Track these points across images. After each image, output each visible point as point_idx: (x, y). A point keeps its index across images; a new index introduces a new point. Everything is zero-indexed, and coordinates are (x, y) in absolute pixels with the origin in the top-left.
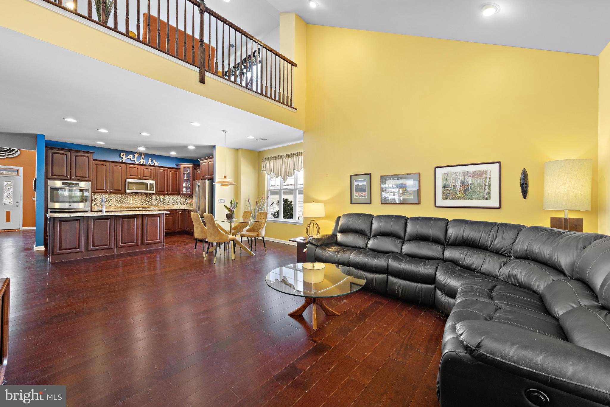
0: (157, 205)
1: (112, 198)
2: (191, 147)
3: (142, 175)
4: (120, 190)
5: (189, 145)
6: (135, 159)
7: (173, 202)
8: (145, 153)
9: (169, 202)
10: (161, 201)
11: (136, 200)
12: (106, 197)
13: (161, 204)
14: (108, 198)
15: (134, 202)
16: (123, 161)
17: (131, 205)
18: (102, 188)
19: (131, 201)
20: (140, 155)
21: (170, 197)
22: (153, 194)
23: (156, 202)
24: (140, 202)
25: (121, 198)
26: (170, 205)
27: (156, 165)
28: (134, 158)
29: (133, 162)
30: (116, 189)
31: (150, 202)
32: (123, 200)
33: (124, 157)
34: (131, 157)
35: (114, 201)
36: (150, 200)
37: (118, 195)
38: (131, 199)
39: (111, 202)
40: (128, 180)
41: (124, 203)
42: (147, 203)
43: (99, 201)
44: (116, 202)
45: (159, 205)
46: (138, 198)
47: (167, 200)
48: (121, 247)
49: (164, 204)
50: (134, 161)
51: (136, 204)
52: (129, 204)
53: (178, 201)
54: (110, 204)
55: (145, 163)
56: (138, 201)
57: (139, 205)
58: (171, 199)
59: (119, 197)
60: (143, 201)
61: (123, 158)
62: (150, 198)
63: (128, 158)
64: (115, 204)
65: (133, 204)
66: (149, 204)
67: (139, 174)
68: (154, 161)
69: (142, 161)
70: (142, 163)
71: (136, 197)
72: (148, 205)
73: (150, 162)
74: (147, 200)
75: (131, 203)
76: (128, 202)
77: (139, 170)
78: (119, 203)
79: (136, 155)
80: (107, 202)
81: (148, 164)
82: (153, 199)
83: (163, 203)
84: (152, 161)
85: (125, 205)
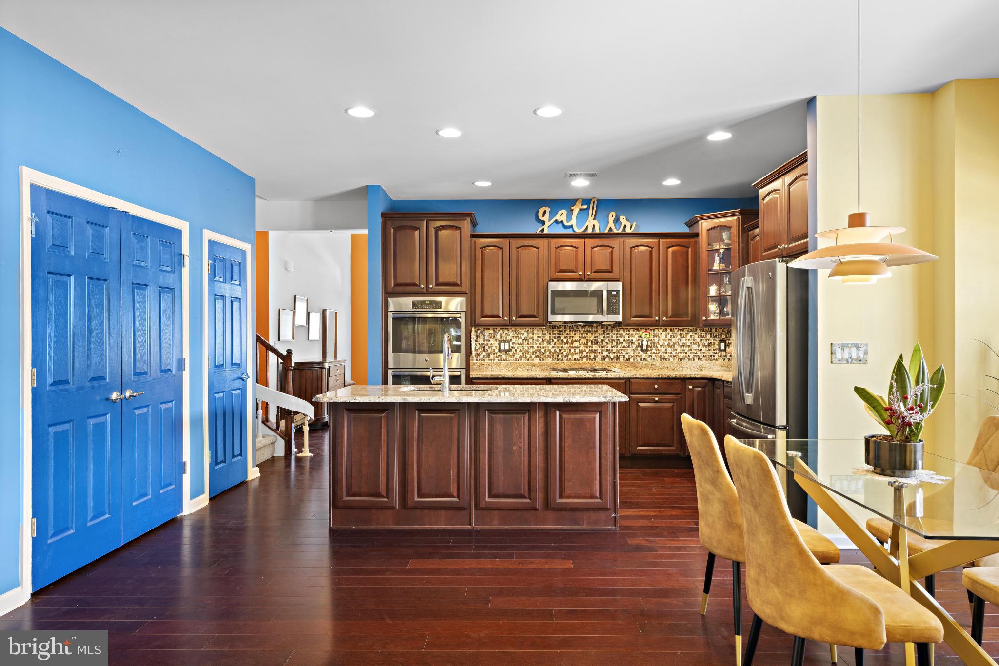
0: (632, 361)
1: (520, 341)
3: (588, 266)
4: (535, 317)
6: (573, 222)
7: (679, 350)
9: (669, 350)
10: (644, 348)
11: (576, 344)
12: (509, 338)
13: (644, 357)
14: (513, 341)
15: (572, 350)
16: (546, 231)
17: (565, 360)
18: (495, 314)
19: (565, 347)
20: (585, 207)
21: (671, 334)
22: (619, 324)
23: (629, 350)
24: (587, 350)
25: (540, 340)
26: (672, 360)
27: (628, 230)
28: (569, 218)
29: (570, 231)
30: (525, 313)
31: (614, 350)
32: (545, 344)
33: (546, 218)
34: (562, 215)
35: (526, 347)
36: (614, 344)
37: (536, 331)
38: (565, 341)
39: (518, 350)
40: (554, 286)
41: (548, 353)
42: (605, 353)
44: (531, 350)
45: (641, 360)
46: (583, 341)
47: (661, 343)
49: (653, 357)
50: (571, 226)
51: (576, 357)
52: (560, 357)
53: (694, 347)
55: (597, 231)
56: (582, 347)
57: (585, 360)
58: (674, 340)
59: (537, 336)
60: (595, 347)
61: (543, 223)
62: (614, 337)
63: (556, 221)
64: (528, 356)
65: (570, 357)
66: (612, 356)
67: (581, 266)
68: (623, 218)
69: (592, 224)
70: (589, 231)
71: (577, 337)
72: (607, 360)
73: (611, 224)
74: (604, 344)
75: (565, 353)
76: (558, 350)
77: (581, 251)
78: (538, 353)
79: (576, 209)
80: (510, 350)
81: (606, 231)
82: (622, 340)
83: (649, 354)
84: (617, 220)
85: (550, 360)
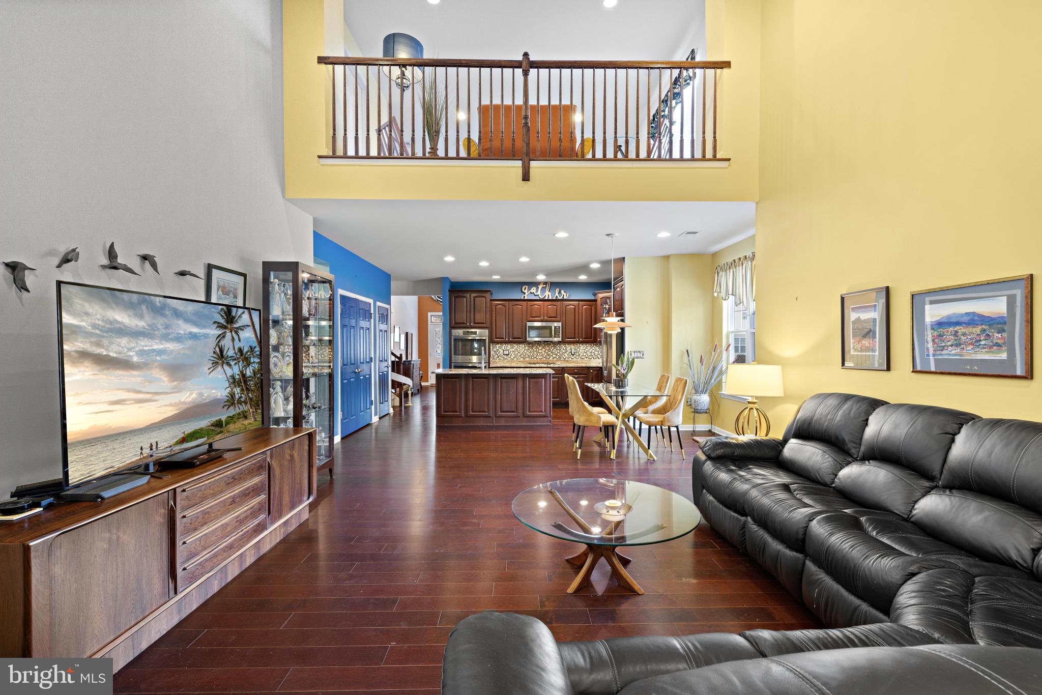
0: (567, 359)
1: (514, 350)
2: (595, 266)
3: (546, 315)
4: (520, 338)
5: (592, 262)
6: (539, 293)
7: (589, 354)
8: (551, 282)
9: (584, 354)
10: (573, 353)
11: (540, 351)
12: (508, 348)
13: (573, 357)
14: (510, 350)
15: (539, 354)
16: (526, 298)
17: (535, 359)
18: (502, 337)
19: (535, 353)
20: (545, 286)
21: (585, 346)
22: (559, 342)
23: (566, 354)
24: (546, 354)
25: (523, 349)
26: (585, 359)
27: (565, 297)
28: (537, 291)
29: (537, 298)
30: (516, 337)
31: (559, 354)
32: (526, 351)
33: (526, 291)
34: (533, 290)
35: (516, 353)
36: (559, 351)
37: (521, 345)
38: (535, 350)
39: (513, 354)
40: (529, 324)
41: (527, 356)
42: (554, 356)
43: (501, 353)
44: (519, 354)
45: (570, 359)
46: (543, 350)
47: (581, 351)
48: (500, 417)
49: (577, 357)
50: (538, 295)
51: (540, 357)
52: (533, 357)
53: (596, 353)
54: (512, 357)
55: (550, 298)
56: (543, 353)
57: (544, 359)
58: (587, 350)
59: (522, 348)
60: (549, 353)
61: (525, 293)
62: (559, 348)
63: (531, 293)
64: (517, 357)
65: (537, 357)
66: (557, 357)
67: (542, 315)
68: (562, 292)
69: (548, 295)
70: (546, 298)
71: (540, 348)
72: (555, 359)
73: (557, 294)
74: (554, 351)
75: (535, 356)
76: (532, 354)
77: (542, 307)
78: (522, 356)
79: (540, 287)
80: (508, 354)
81: (554, 298)
82: (562, 350)
83: (575, 356)
84: (560, 292)
85: (528, 359)
